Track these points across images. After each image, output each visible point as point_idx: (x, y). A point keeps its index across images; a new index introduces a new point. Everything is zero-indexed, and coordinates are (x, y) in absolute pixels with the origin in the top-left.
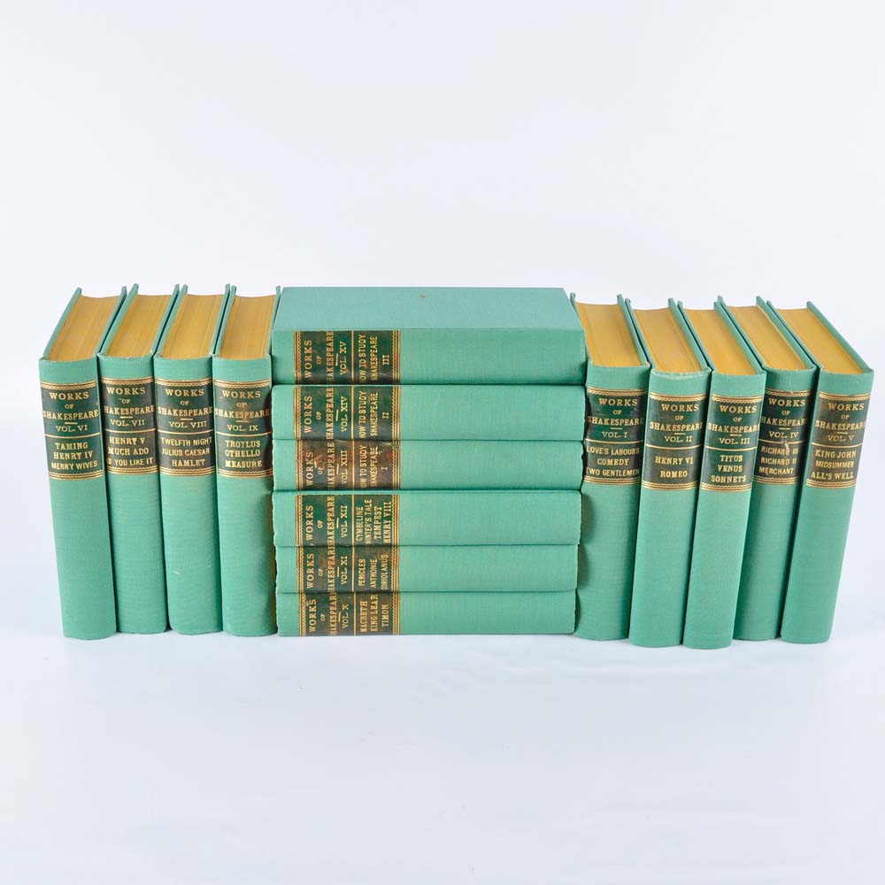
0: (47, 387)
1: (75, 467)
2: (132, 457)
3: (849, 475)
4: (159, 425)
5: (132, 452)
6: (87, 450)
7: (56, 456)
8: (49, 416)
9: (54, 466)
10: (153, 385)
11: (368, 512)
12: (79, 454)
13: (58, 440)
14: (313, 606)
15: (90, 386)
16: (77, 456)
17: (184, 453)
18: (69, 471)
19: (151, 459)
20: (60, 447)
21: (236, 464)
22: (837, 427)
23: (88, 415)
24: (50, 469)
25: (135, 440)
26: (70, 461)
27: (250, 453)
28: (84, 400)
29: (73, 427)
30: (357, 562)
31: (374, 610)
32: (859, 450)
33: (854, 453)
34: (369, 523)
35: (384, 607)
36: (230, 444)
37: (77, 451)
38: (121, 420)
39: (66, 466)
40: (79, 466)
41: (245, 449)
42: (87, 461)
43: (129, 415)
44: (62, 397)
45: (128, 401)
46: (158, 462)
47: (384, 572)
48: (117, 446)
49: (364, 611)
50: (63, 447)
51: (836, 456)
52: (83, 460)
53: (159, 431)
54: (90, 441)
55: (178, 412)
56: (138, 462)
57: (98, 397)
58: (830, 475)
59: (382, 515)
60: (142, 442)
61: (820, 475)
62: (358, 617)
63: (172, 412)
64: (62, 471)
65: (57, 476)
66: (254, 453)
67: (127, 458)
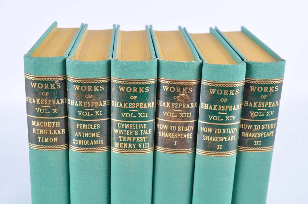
11: (143, 132)
14: (55, 86)
30: (97, 123)
31: (52, 132)
34: (134, 133)
35: (56, 139)
47: (90, 143)
49: (52, 125)
59: (140, 142)
62: (47, 120)
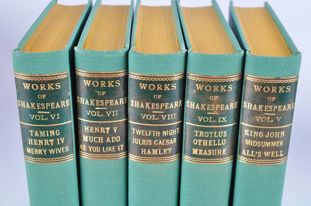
0: (21, 77)
1: (48, 152)
2: (105, 145)
3: (279, 153)
4: (130, 117)
5: (105, 140)
6: (59, 137)
7: (30, 141)
8: (23, 105)
9: (29, 150)
10: (126, 79)
12: (52, 141)
13: (32, 128)
15: (62, 77)
16: (50, 143)
17: (153, 142)
18: (42, 156)
19: (122, 146)
20: (34, 134)
21: (203, 152)
22: (263, 108)
23: (60, 104)
24: (26, 153)
25: (108, 129)
26: (43, 147)
27: (217, 142)
28: (55, 90)
29: (46, 116)
32: (288, 131)
33: (283, 133)
36: (199, 134)
37: (50, 138)
38: (96, 110)
39: (40, 151)
40: (52, 151)
41: (213, 138)
42: (59, 146)
43: (104, 106)
44: (35, 87)
45: (104, 93)
46: (127, 149)
48: (91, 134)
50: (36, 134)
51: (264, 136)
52: (56, 146)
53: (130, 122)
54: (61, 128)
55: (150, 106)
56: (110, 149)
57: (70, 88)
58: (259, 153)
60: (115, 131)
61: (250, 153)
63: (145, 105)
64: (35, 156)
65: (31, 160)
66: (221, 142)
67: (100, 145)
